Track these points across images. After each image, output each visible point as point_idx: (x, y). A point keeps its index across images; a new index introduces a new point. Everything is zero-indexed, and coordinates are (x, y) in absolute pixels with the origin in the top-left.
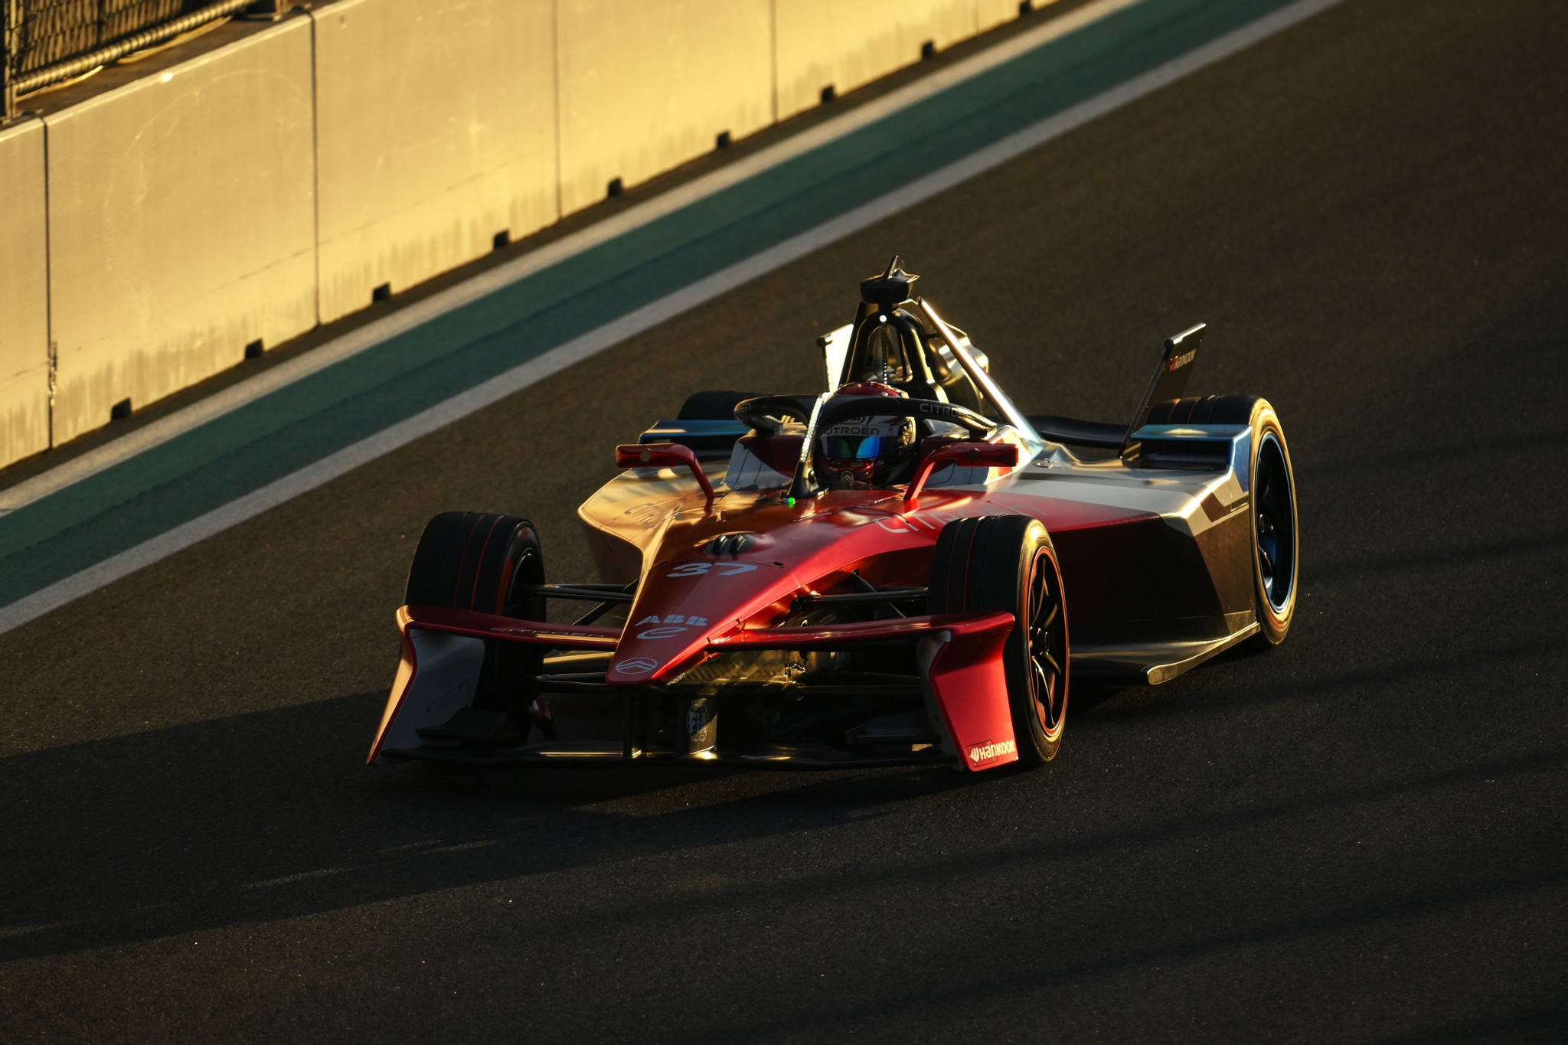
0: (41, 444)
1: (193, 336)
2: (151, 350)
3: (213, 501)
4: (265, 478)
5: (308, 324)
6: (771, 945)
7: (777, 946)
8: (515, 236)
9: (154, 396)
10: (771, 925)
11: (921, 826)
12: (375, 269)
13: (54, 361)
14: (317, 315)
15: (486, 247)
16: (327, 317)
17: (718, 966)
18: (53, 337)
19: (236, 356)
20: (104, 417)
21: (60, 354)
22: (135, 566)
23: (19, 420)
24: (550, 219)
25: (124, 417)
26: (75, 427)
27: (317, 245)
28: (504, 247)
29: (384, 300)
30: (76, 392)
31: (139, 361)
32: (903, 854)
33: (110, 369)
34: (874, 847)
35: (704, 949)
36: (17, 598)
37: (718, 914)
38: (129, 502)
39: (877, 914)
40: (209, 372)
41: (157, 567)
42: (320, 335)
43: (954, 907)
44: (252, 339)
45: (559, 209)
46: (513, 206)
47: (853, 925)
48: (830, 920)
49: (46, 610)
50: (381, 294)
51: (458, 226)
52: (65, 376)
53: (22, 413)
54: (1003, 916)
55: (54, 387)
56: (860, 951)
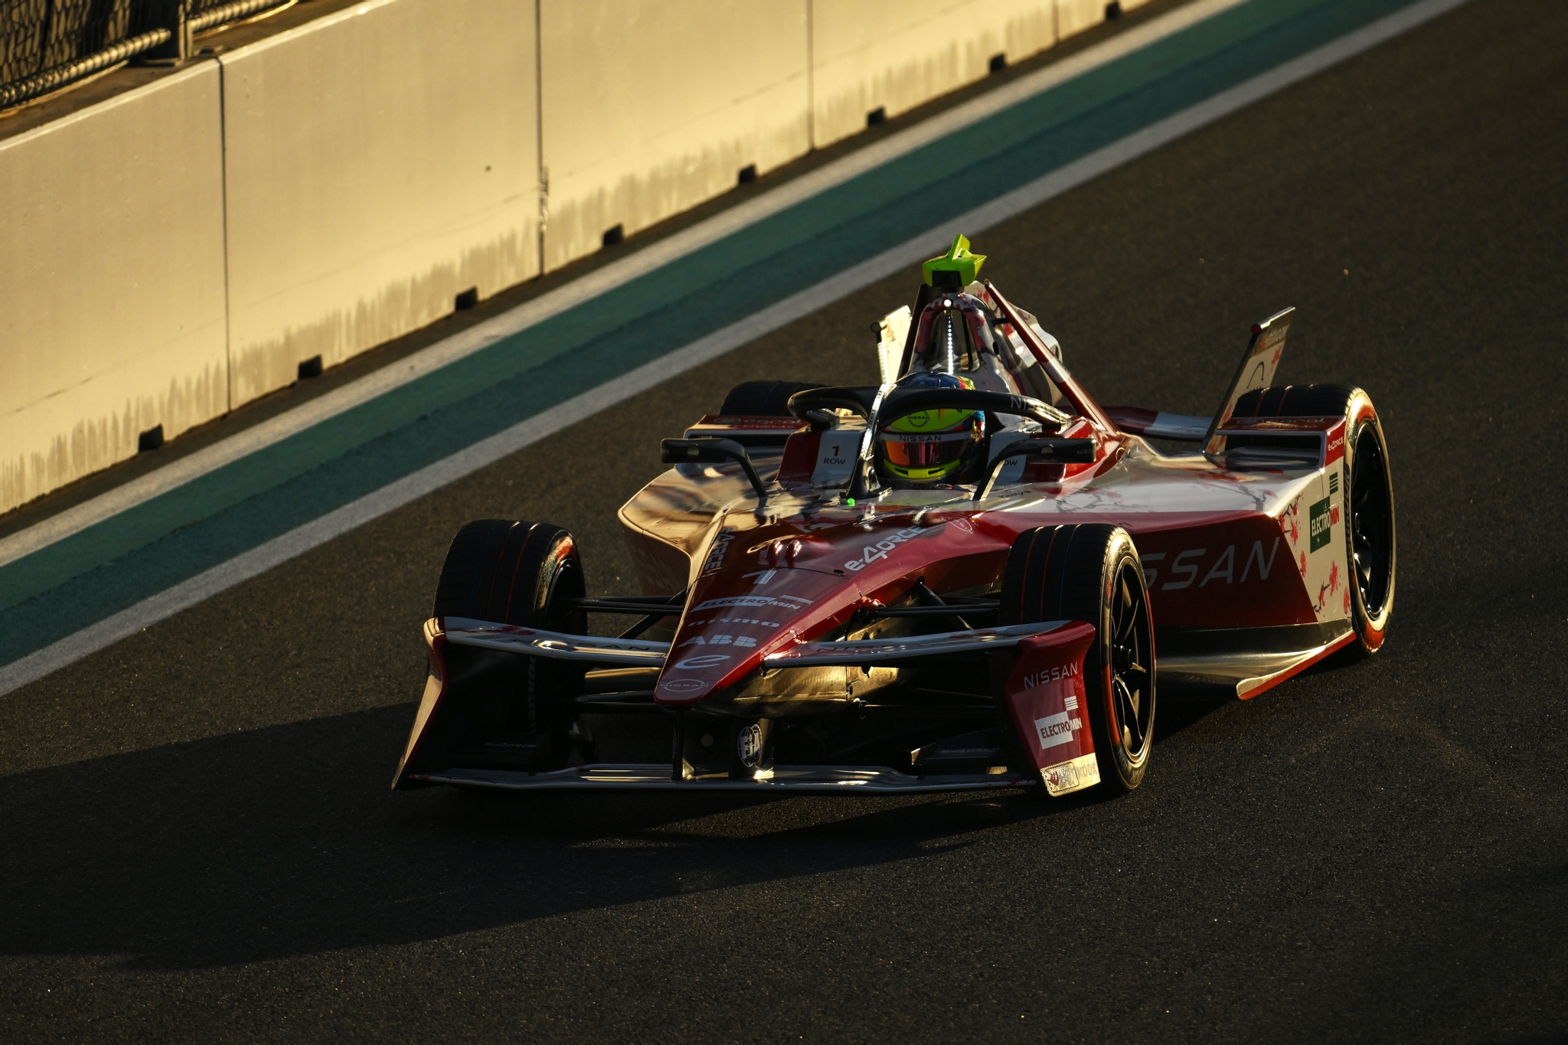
0: (531, 270)
1: (686, 160)
2: (643, 174)
3: (704, 328)
4: (759, 304)
5: (801, 148)
6: (1268, 774)
7: (1274, 775)
8: (1012, 58)
9: (646, 221)
10: (1268, 754)
11: (1420, 653)
12: (869, 92)
13: (545, 186)
14: (811, 140)
15: (982, 70)
16: (822, 141)
17: (1215, 795)
18: (545, 162)
19: (729, 181)
20: (595, 244)
21: (552, 179)
22: (626, 394)
23: (508, 246)
24: (1047, 41)
25: (615, 243)
26: (566, 253)
27: (811, 68)
28: (1000, 70)
29: (879, 124)
30: (567, 215)
31: (630, 186)
32: (1402, 682)
33: (601, 194)
34: (1373, 675)
35: (1201, 779)
36: (507, 426)
37: (1215, 742)
38: (621, 329)
39: (1376, 742)
40: (699, 198)
41: (648, 394)
42: (814, 159)
43: (1454, 736)
44: (745, 163)
45: (1056, 30)
46: (1010, 30)
47: (1351, 754)
48: (1328, 749)
49: (537, 438)
50: (876, 118)
51: (953, 50)
52: (556, 202)
53: (513, 238)
54: (1503, 744)
55: (545, 212)
56: (1359, 780)
